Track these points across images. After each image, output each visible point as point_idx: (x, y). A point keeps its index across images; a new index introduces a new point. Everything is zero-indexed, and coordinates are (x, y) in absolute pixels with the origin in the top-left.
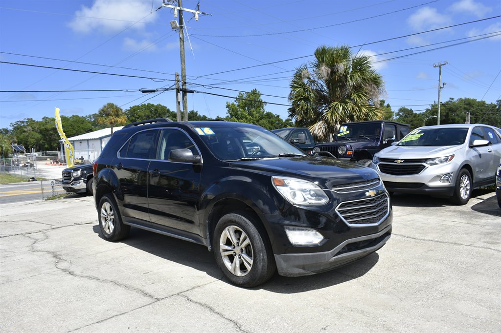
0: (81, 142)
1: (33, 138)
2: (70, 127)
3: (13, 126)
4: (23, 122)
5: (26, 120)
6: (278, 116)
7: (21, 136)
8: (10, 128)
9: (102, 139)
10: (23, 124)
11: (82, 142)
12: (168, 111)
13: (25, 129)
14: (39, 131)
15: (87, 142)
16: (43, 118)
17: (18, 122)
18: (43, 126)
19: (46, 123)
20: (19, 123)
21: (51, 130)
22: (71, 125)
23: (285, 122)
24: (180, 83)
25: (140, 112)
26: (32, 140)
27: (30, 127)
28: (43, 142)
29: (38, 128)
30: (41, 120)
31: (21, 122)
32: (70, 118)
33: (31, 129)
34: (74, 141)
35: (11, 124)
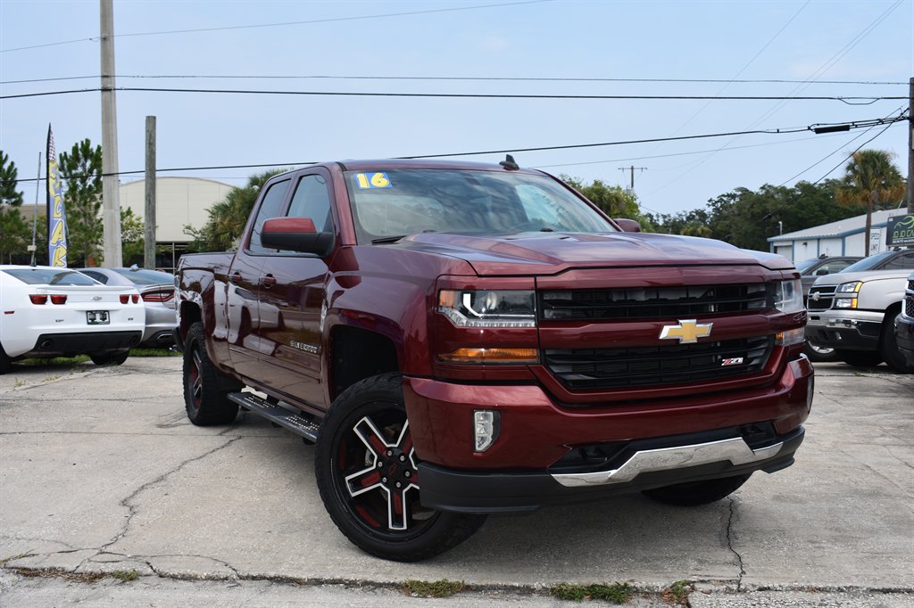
0: (806, 244)
3: (713, 205)
4: (733, 196)
5: (740, 193)
8: (709, 210)
9: (847, 238)
10: (732, 201)
11: (808, 243)
13: (725, 212)
15: (816, 241)
16: (763, 188)
17: (723, 196)
19: (767, 198)
20: (725, 199)
27: (734, 208)
30: (761, 194)
31: (728, 195)
33: (736, 212)
34: (793, 241)
35: (709, 201)
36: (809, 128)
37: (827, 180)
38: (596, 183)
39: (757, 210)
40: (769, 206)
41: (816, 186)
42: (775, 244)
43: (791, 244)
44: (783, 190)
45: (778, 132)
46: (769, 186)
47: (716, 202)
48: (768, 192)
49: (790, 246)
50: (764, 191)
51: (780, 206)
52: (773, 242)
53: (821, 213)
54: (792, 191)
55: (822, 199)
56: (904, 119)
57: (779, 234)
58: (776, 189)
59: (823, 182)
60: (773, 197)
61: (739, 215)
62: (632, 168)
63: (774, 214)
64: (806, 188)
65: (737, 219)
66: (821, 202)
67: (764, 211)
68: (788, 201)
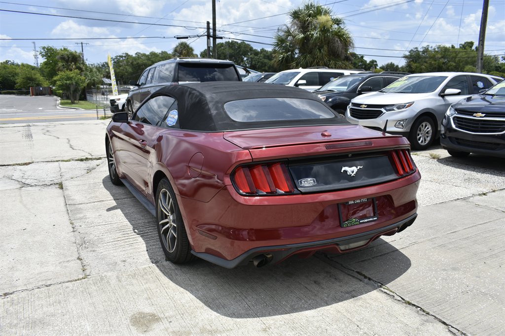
3: (113, 60)
4: (121, 57)
5: (124, 55)
6: (362, 57)
10: (121, 59)
12: (251, 49)
13: (121, 64)
14: (132, 65)
16: (136, 54)
23: (369, 64)
24: (211, 31)
25: (224, 49)
26: (126, 74)
27: (125, 62)
29: (131, 63)
30: (134, 55)
31: (120, 56)
32: (160, 53)
33: (126, 64)
35: (112, 58)
39: (135, 63)
40: (140, 61)
44: (144, 55)
46: (139, 53)
48: (138, 55)
51: (144, 62)
54: (148, 55)
56: (205, 35)
58: (141, 54)
59: (161, 52)
60: (141, 58)
63: (142, 65)
64: (153, 54)
65: (127, 67)
67: (137, 64)
68: (147, 60)
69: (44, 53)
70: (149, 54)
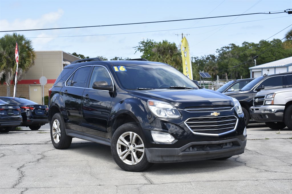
0: (268, 70)
1: (232, 65)
2: (270, 53)
3: (219, 52)
4: (228, 48)
5: (230, 46)
7: (222, 63)
8: (217, 55)
9: (289, 67)
10: (228, 50)
14: (238, 57)
15: (274, 69)
16: (243, 44)
17: (224, 47)
18: (243, 51)
19: (246, 48)
20: (224, 49)
21: (250, 56)
22: (271, 51)
27: (230, 53)
28: (241, 69)
29: (237, 54)
30: (241, 46)
31: (226, 47)
32: (271, 42)
33: (231, 55)
34: (262, 69)
35: (217, 50)
36: (285, 11)
37: (274, 39)
38: (164, 42)
39: (242, 53)
40: (247, 52)
41: (269, 42)
42: (253, 71)
43: (261, 70)
44: (253, 45)
45: (270, 13)
46: (247, 43)
47: (220, 50)
48: (246, 46)
49: (261, 71)
50: (244, 45)
51: (252, 52)
52: (252, 69)
53: (272, 55)
54: (258, 45)
55: (272, 48)
57: (254, 66)
60: (248, 48)
61: (232, 57)
62: (182, 34)
64: (264, 43)
66: (272, 50)
67: (244, 55)
68: (256, 50)
69: (143, 48)
70: (258, 43)
